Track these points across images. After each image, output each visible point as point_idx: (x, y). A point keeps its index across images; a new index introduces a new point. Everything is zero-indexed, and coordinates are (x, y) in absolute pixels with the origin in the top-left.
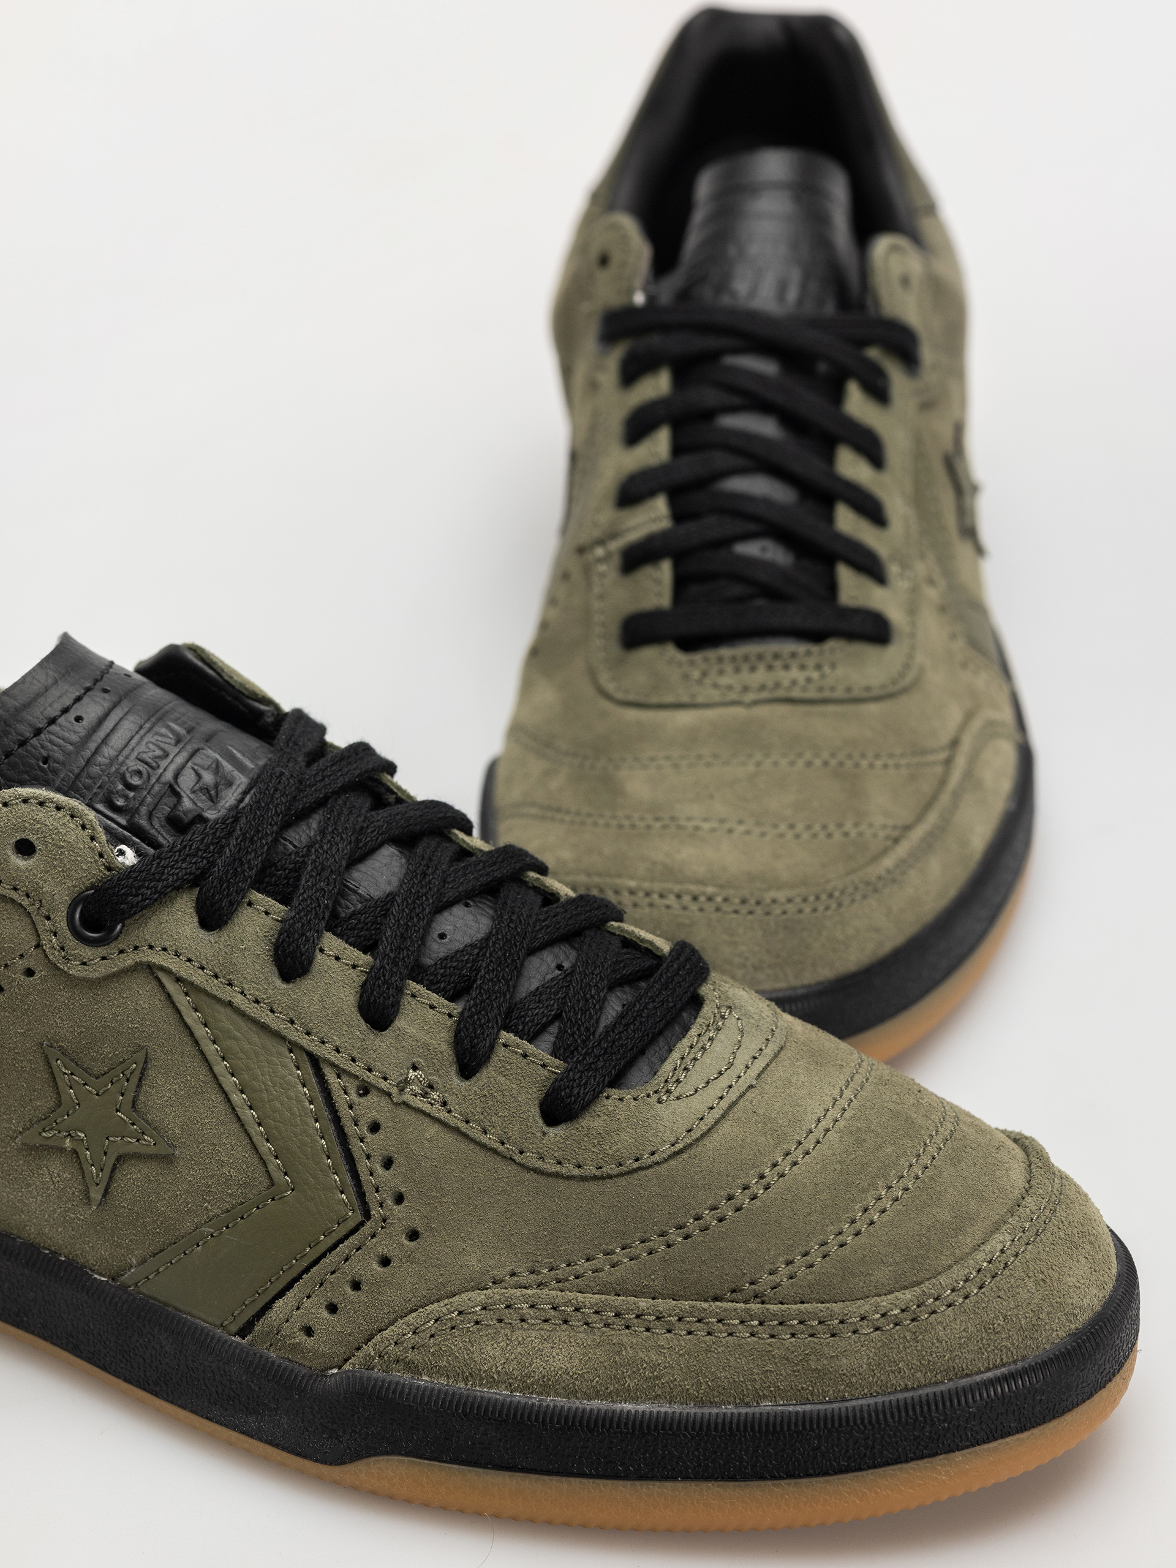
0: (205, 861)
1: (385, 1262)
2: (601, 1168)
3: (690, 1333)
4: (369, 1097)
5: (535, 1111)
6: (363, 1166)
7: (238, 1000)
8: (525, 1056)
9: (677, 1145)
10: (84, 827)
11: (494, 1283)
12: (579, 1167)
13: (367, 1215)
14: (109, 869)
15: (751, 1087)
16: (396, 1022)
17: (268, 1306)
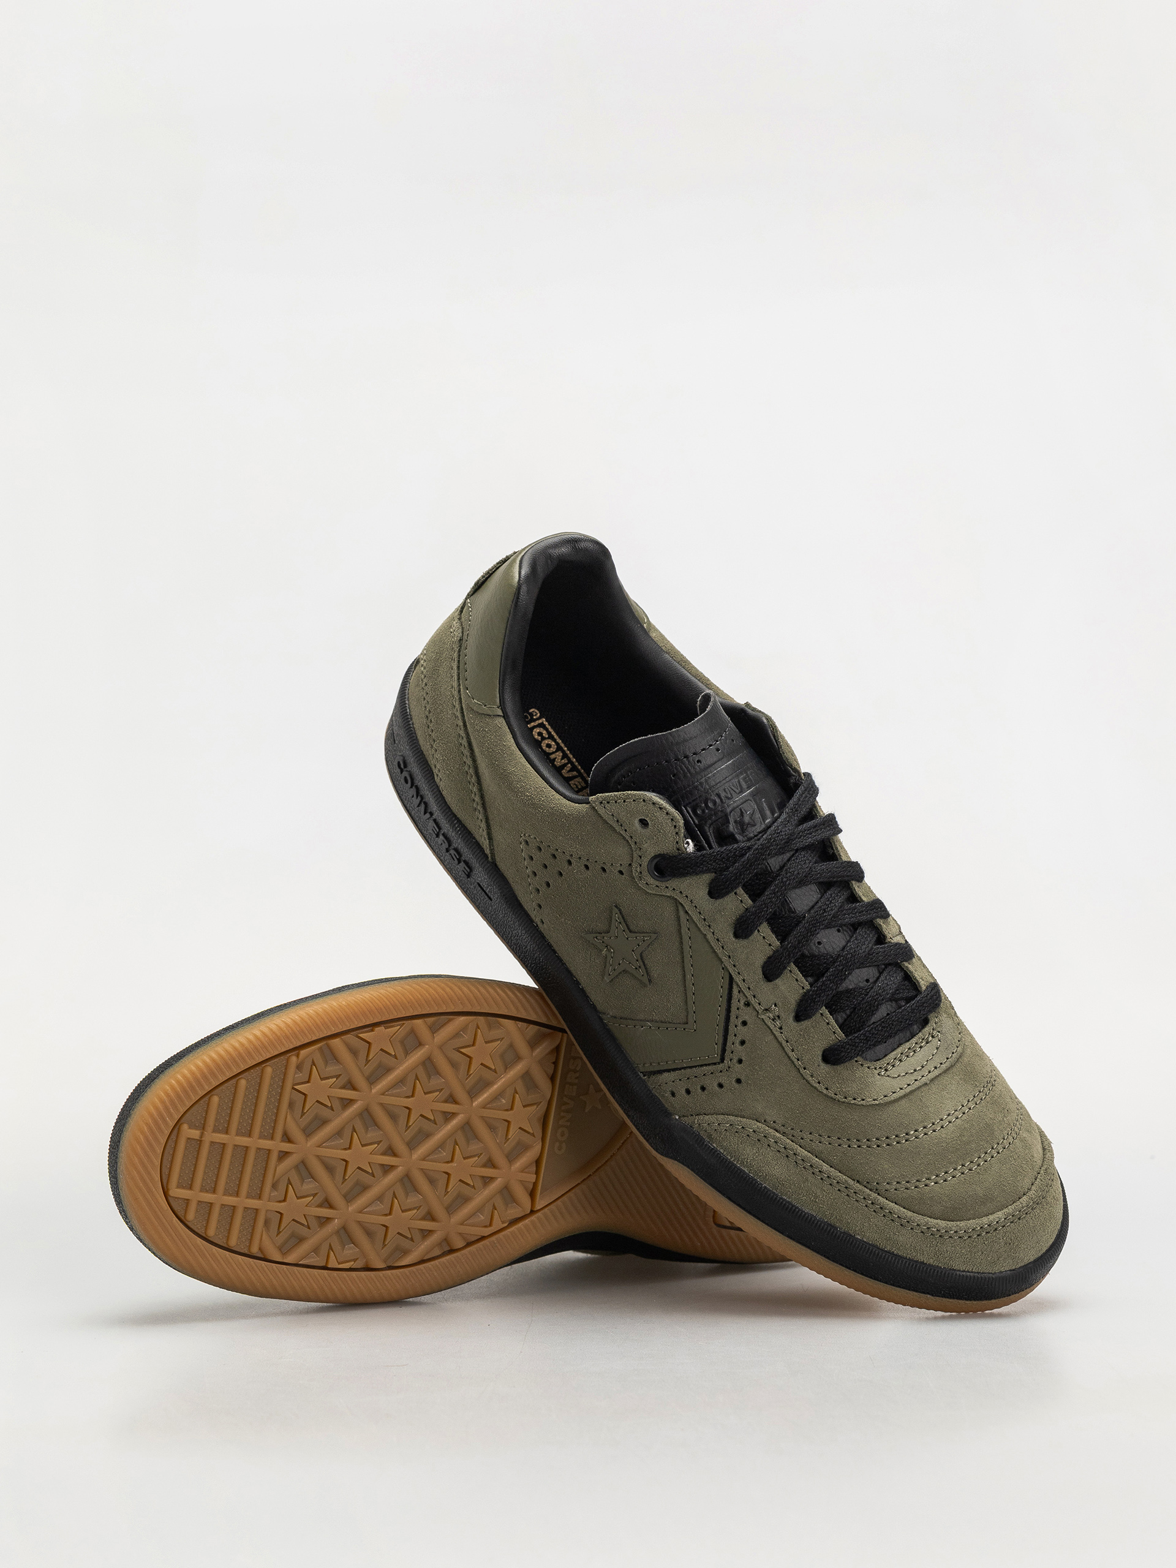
0: (724, 865)
1: (721, 1086)
2: (836, 1095)
3: (839, 1190)
4: (748, 1008)
5: (820, 1053)
6: (731, 1038)
7: (709, 936)
8: (828, 1024)
9: (876, 1101)
10: (675, 827)
11: (765, 1121)
12: (827, 1089)
13: (722, 1060)
14: (678, 849)
15: (926, 1084)
16: (777, 981)
17: (660, 1072)
